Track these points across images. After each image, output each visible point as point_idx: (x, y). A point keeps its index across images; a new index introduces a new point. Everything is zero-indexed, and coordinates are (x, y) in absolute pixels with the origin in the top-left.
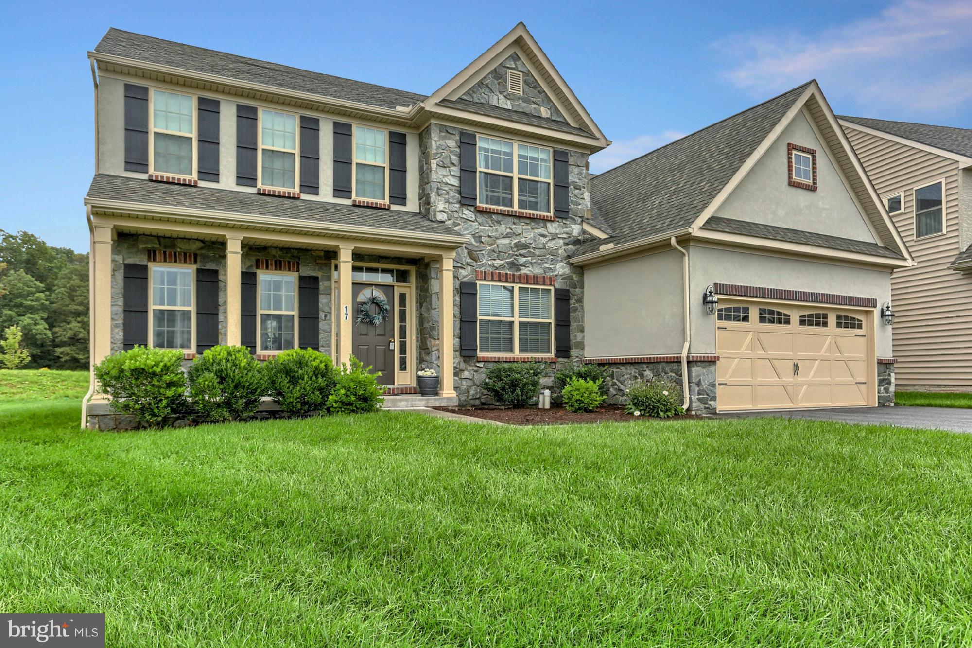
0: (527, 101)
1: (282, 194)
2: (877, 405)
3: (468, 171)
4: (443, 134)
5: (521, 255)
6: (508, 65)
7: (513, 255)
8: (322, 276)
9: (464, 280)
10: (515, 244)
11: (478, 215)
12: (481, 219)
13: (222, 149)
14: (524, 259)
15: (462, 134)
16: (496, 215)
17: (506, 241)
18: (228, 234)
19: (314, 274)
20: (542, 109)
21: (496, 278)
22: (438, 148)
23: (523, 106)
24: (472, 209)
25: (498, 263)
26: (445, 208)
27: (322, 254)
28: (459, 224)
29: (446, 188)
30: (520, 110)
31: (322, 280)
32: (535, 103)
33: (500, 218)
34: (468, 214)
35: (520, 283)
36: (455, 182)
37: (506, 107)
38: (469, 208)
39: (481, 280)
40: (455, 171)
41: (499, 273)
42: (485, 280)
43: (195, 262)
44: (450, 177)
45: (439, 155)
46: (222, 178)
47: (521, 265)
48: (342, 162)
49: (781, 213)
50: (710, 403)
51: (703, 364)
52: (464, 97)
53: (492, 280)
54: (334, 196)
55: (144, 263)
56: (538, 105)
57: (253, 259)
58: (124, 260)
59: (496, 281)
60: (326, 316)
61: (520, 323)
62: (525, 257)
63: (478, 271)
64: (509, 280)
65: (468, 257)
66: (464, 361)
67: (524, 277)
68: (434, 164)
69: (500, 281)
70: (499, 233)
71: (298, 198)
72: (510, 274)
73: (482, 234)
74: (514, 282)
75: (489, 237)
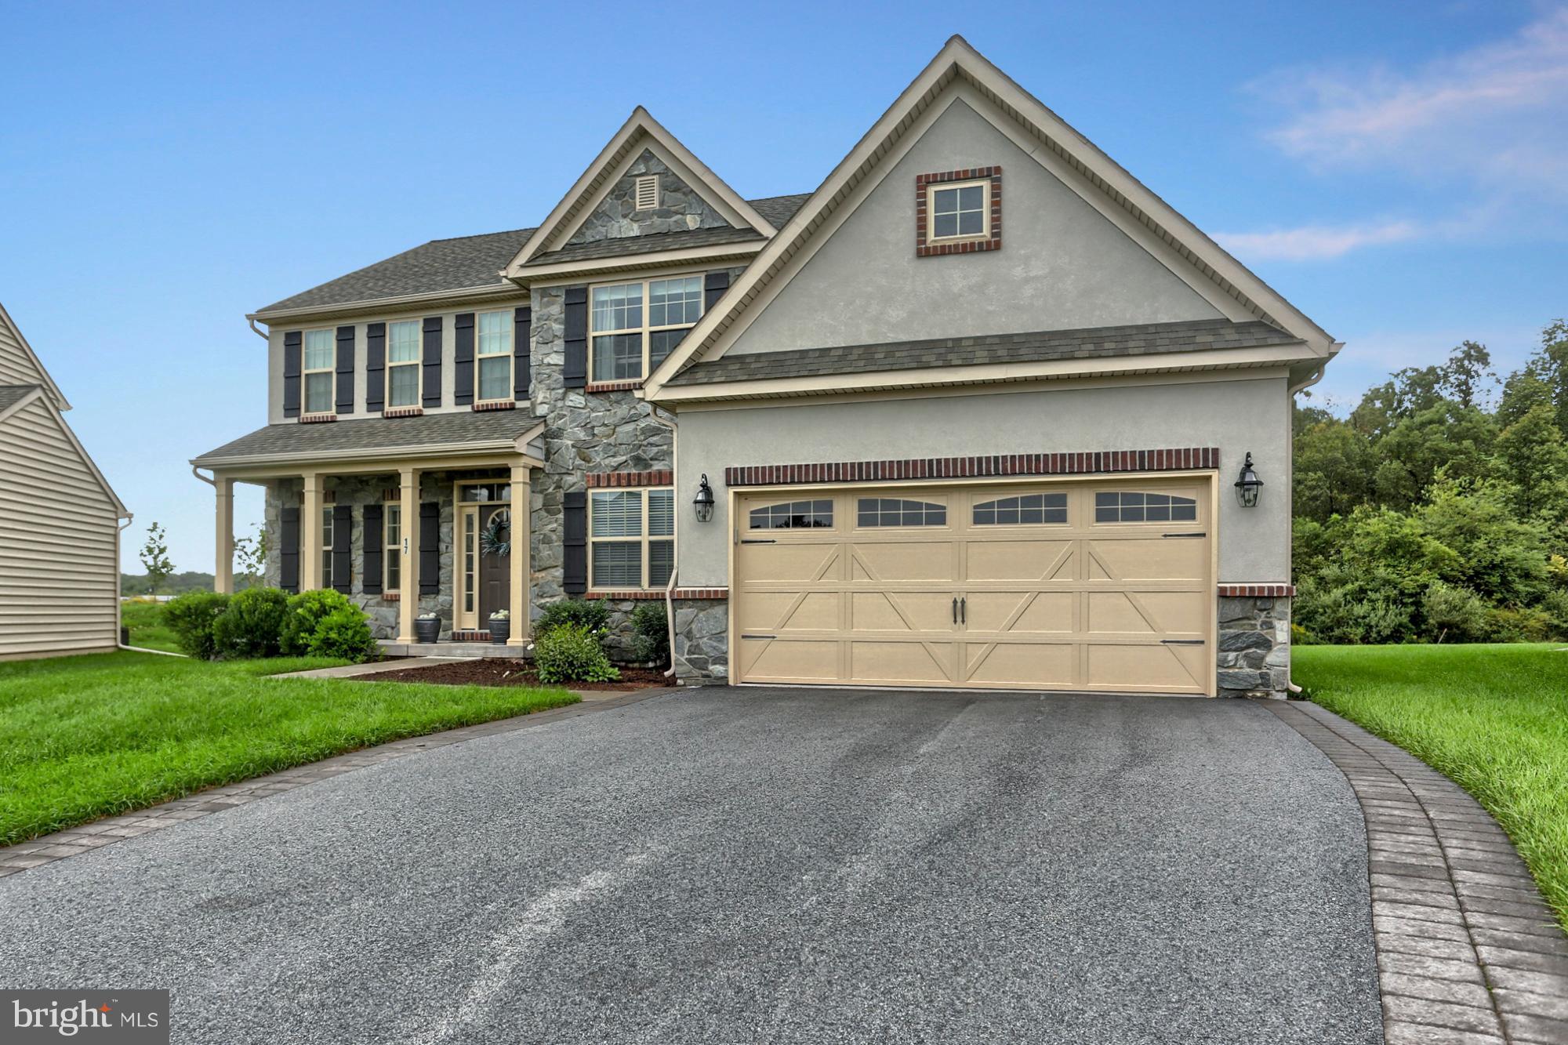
0: (664, 214)
1: (403, 414)
2: (1213, 694)
3: (575, 341)
4: (545, 299)
5: (651, 445)
6: (636, 173)
7: (640, 446)
8: (444, 501)
9: (571, 490)
10: (642, 429)
11: (590, 398)
12: (594, 402)
13: (356, 376)
14: (655, 449)
15: (569, 292)
16: (615, 393)
17: (630, 427)
18: (304, 473)
19: (435, 500)
20: (689, 218)
21: (613, 482)
22: (538, 319)
23: (659, 224)
24: (582, 391)
25: (614, 461)
26: (545, 397)
27: (443, 475)
28: (565, 415)
29: (548, 371)
30: (654, 232)
31: (443, 506)
32: (677, 213)
33: (620, 396)
34: (576, 399)
35: (649, 485)
36: (558, 359)
37: (632, 234)
38: (577, 391)
39: (593, 487)
40: (560, 344)
41: (619, 475)
42: (598, 486)
43: (334, 501)
44: (553, 355)
45: (539, 330)
46: (356, 407)
47: (651, 459)
48: (464, 360)
49: (895, 314)
50: (711, 667)
51: (700, 604)
52: (574, 241)
53: (609, 486)
54: (457, 404)
55: (296, 506)
56: (682, 214)
57: (381, 489)
58: (283, 504)
59: (613, 487)
60: (447, 547)
61: (651, 543)
62: (657, 446)
63: (588, 476)
64: (633, 483)
65: (578, 458)
66: (570, 599)
67: (655, 476)
68: (533, 340)
69: (619, 485)
70: (618, 417)
71: (421, 415)
72: (635, 474)
73: (595, 424)
74: (639, 485)
75: (606, 425)
